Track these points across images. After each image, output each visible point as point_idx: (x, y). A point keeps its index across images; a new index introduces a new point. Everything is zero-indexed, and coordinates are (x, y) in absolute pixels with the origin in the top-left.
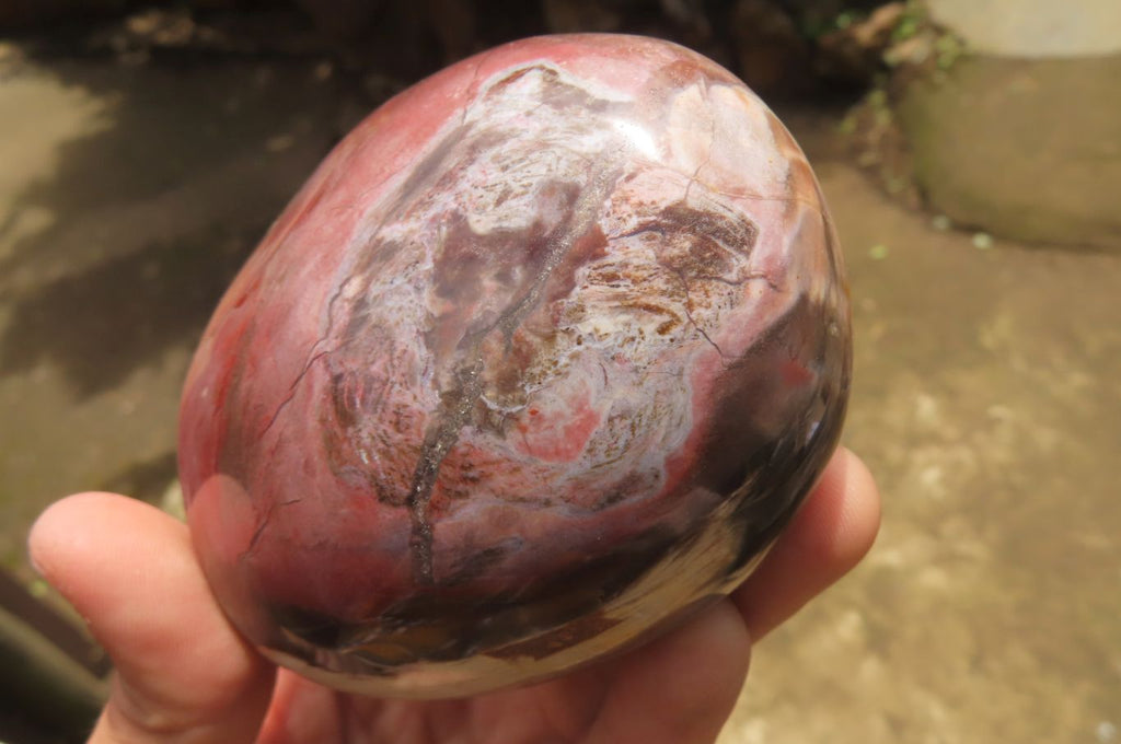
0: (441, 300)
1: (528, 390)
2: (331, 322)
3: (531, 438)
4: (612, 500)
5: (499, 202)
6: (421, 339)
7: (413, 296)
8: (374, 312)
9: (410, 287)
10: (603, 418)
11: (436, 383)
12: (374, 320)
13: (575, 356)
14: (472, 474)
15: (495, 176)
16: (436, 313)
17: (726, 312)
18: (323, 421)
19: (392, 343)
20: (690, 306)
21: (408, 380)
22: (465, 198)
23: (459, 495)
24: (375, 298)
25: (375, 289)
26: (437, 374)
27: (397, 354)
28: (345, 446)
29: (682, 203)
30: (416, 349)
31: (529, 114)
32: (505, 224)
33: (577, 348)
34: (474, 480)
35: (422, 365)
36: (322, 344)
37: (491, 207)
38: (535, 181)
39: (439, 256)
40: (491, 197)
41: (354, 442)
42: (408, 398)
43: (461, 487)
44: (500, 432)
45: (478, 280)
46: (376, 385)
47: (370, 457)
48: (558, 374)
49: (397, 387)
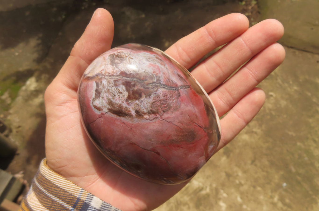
0: (142, 96)
1: (151, 74)
2: (154, 118)
3: (158, 72)
4: (161, 60)
5: (121, 93)
6: (150, 97)
7: (143, 102)
8: (149, 109)
9: (142, 103)
10: (150, 63)
11: (157, 91)
12: (151, 108)
13: (142, 69)
14: (168, 80)
15: (117, 97)
16: (145, 96)
17: (125, 53)
18: (172, 112)
19: (153, 102)
20: (126, 57)
21: (158, 96)
22: (123, 100)
23: (172, 82)
24: (147, 110)
25: (145, 111)
26: (155, 91)
27: (155, 101)
28: (174, 106)
29: (110, 64)
30: (152, 97)
31: (103, 98)
32: (125, 90)
33: (141, 69)
34: (169, 80)
35: (155, 95)
36: (159, 119)
37: (123, 94)
38: (115, 88)
39: (135, 100)
40: (121, 95)
41: (173, 104)
42: (161, 95)
43: (171, 82)
44: (159, 77)
45: (136, 90)
46: (162, 102)
47: (174, 100)
48: (146, 71)
49: (160, 98)
